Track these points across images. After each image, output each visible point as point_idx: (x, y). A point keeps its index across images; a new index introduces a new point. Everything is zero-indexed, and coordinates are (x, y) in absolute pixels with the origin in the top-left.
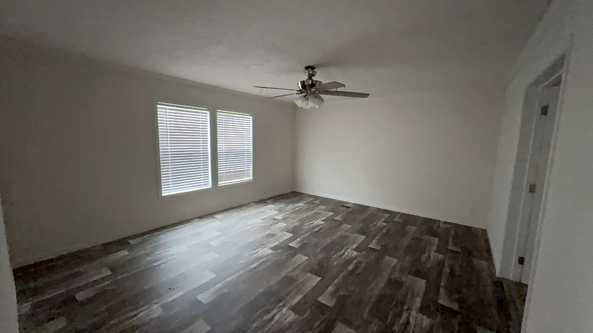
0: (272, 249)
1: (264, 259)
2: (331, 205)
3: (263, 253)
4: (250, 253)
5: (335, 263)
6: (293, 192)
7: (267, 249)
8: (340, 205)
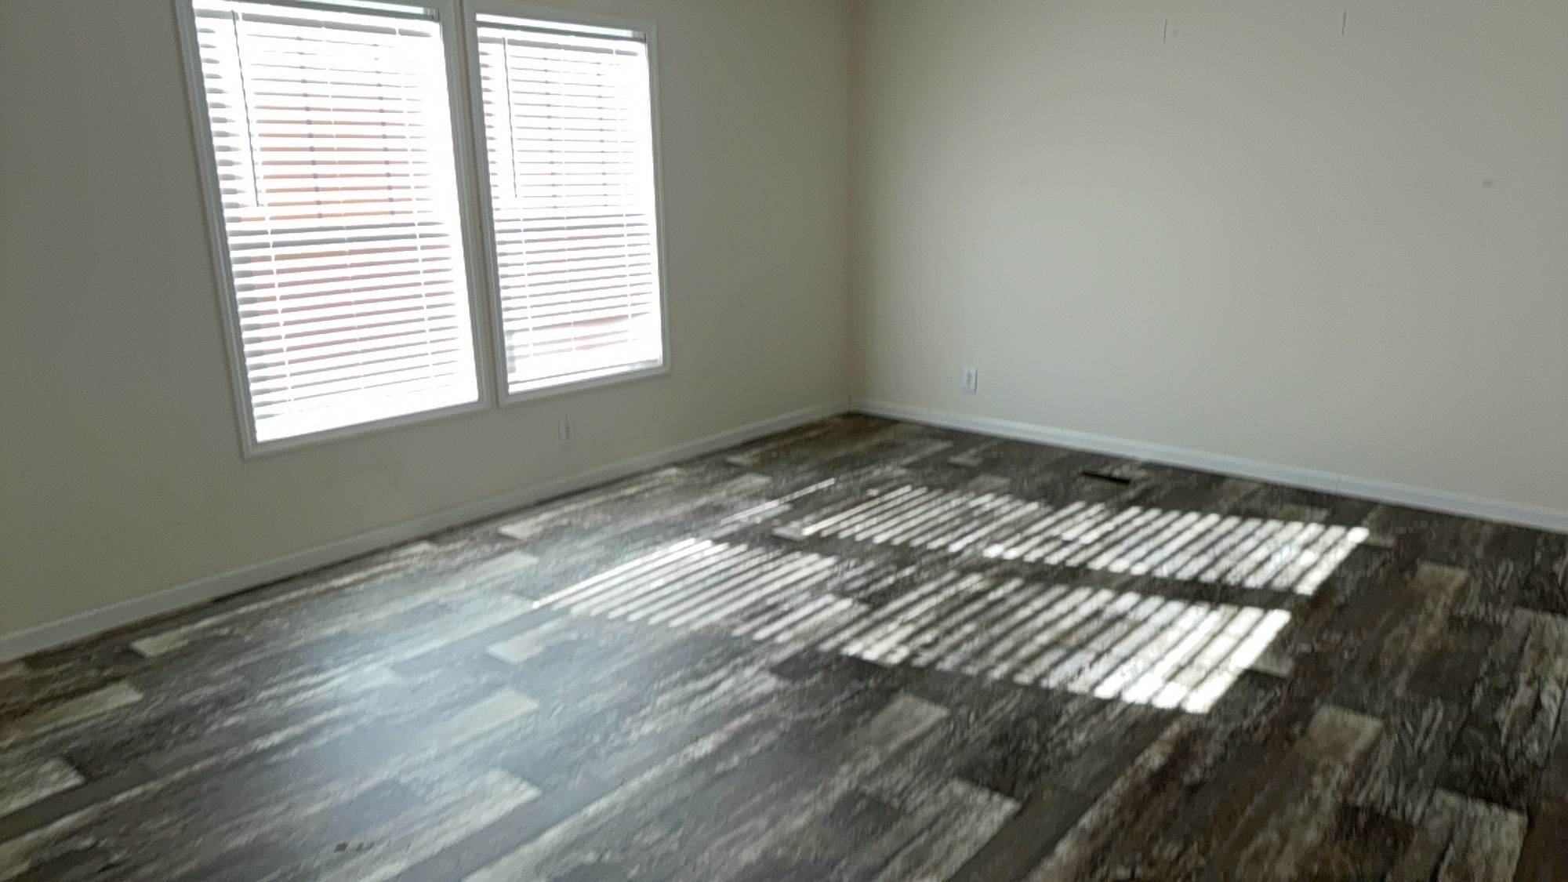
0: (777, 670)
1: (748, 717)
2: (1033, 470)
3: (738, 691)
4: (677, 693)
5: (1080, 738)
6: (850, 416)
7: (757, 673)
8: (1081, 469)
